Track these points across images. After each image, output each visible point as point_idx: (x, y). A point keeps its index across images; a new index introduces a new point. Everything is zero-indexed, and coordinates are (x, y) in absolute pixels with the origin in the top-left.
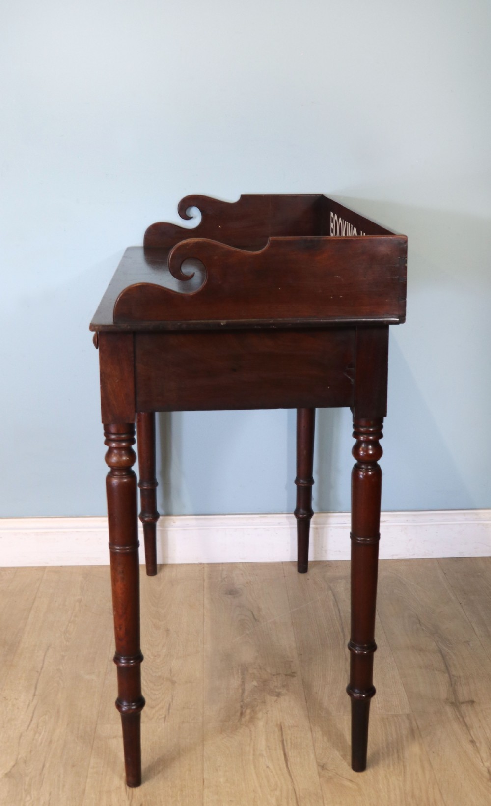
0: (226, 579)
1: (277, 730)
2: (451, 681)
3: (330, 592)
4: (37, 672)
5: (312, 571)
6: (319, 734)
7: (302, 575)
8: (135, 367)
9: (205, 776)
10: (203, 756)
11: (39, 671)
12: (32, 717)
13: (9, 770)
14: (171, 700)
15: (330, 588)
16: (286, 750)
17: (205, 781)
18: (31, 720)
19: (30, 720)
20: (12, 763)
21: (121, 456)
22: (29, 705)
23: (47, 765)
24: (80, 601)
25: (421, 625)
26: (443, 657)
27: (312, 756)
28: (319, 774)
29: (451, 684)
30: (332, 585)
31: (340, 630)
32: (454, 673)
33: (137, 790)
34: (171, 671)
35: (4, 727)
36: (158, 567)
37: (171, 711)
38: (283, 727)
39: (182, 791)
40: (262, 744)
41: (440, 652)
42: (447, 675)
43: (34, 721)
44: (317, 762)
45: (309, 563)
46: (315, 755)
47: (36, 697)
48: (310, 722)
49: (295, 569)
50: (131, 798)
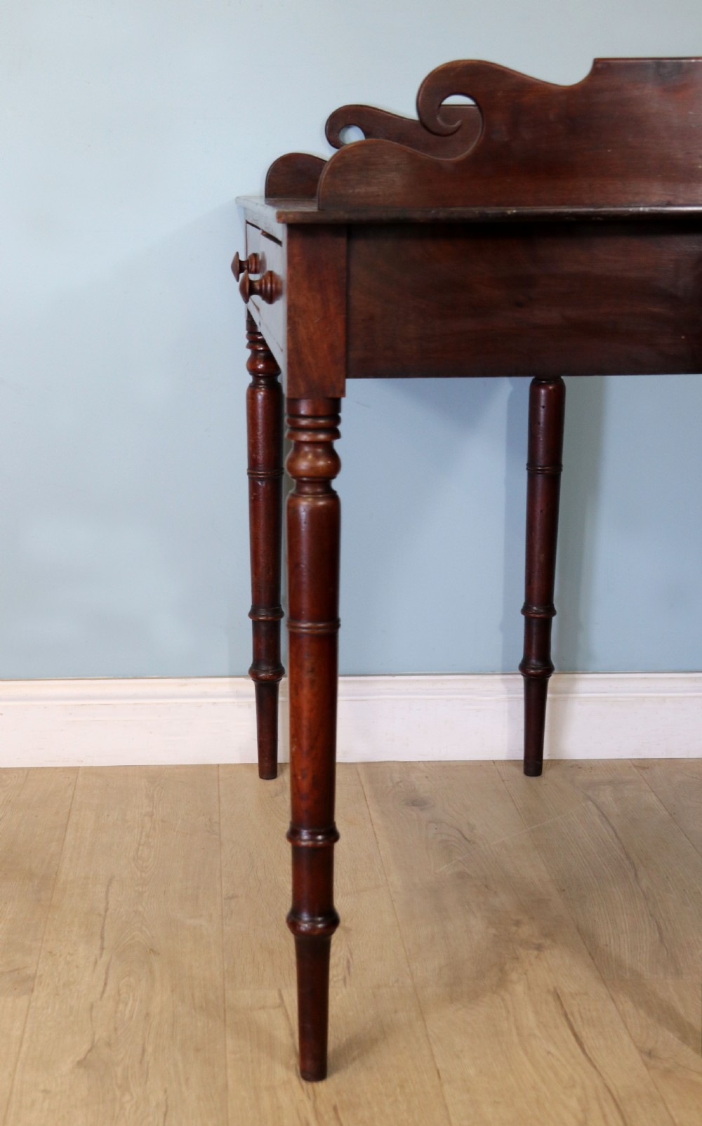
0: (401, 784)
1: (550, 998)
3: (590, 803)
4: (100, 915)
5: (548, 773)
6: (628, 1006)
7: (533, 780)
8: (347, 297)
9: (438, 1065)
10: (427, 1036)
11: (103, 913)
12: (106, 979)
13: (82, 1056)
14: (349, 955)
15: (589, 798)
16: (576, 1028)
17: (442, 1073)
18: (105, 984)
19: (103, 984)
20: (86, 1047)
21: (317, 457)
22: (96, 962)
23: (150, 1049)
27: (626, 1039)
28: (646, 1065)
30: (590, 793)
31: (622, 856)
33: (321, 1086)
35: (58, 995)
37: (352, 970)
38: (560, 995)
39: (402, 1087)
40: (530, 1020)
43: (111, 986)
44: (637, 1047)
46: (630, 1036)
47: (105, 951)
48: (606, 987)
50: (314, 1097)
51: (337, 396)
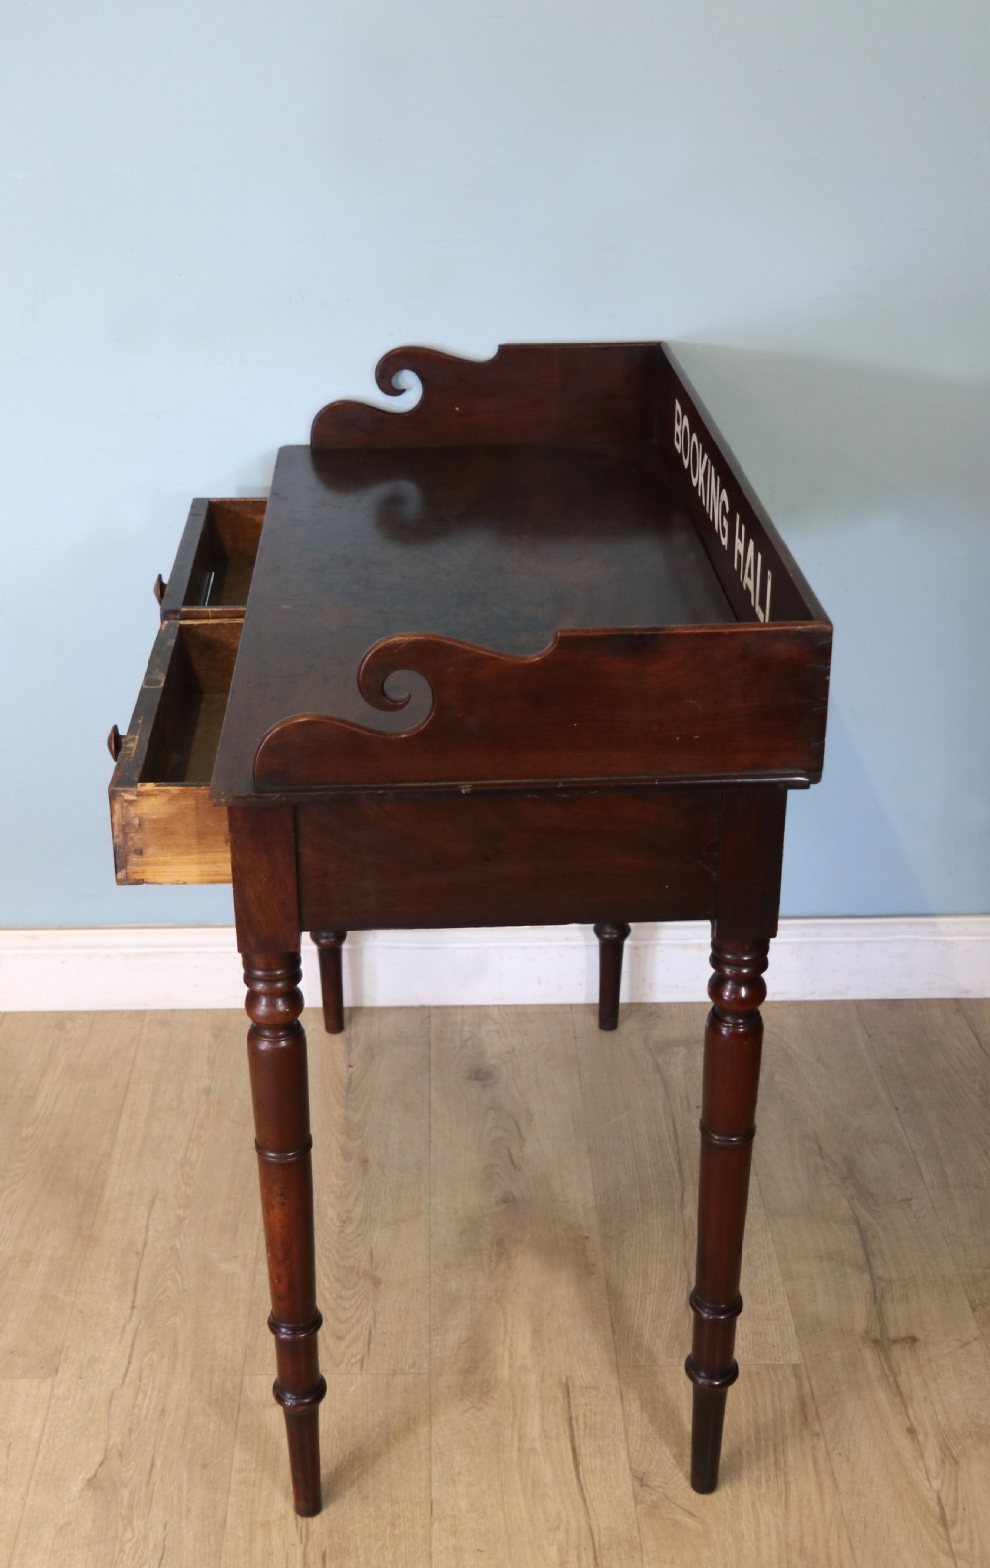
0: (469, 1044)
1: (560, 1394)
2: (875, 1291)
3: (658, 1076)
4: (137, 1253)
5: (626, 1025)
6: (634, 1407)
7: (607, 1035)
8: (297, 856)
9: (433, 1495)
10: (429, 1449)
11: (140, 1251)
12: (130, 1356)
13: (93, 1472)
14: (372, 1322)
15: (658, 1068)
16: (577, 1444)
17: (434, 1505)
18: (129, 1362)
19: (126, 1363)
20: (98, 1458)
21: (274, 1004)
22: (124, 1328)
23: (159, 1463)
24: (207, 1091)
25: (822, 1158)
26: (863, 1233)
27: (623, 1455)
28: (635, 1496)
29: (875, 1298)
30: (660, 1060)
31: (675, 1165)
32: (880, 1271)
33: (315, 1521)
34: (371, 1254)
35: (81, 1378)
36: (346, 1015)
37: (372, 1346)
38: (571, 1389)
39: (393, 1526)
40: (533, 1429)
41: (858, 1222)
42: (867, 1276)
43: (134, 1365)
44: (631, 1469)
45: (620, 1006)
46: (628, 1454)
47: (135, 1310)
48: (619, 1379)
49: (593, 1021)
50: (305, 1538)
51: (292, 950)
